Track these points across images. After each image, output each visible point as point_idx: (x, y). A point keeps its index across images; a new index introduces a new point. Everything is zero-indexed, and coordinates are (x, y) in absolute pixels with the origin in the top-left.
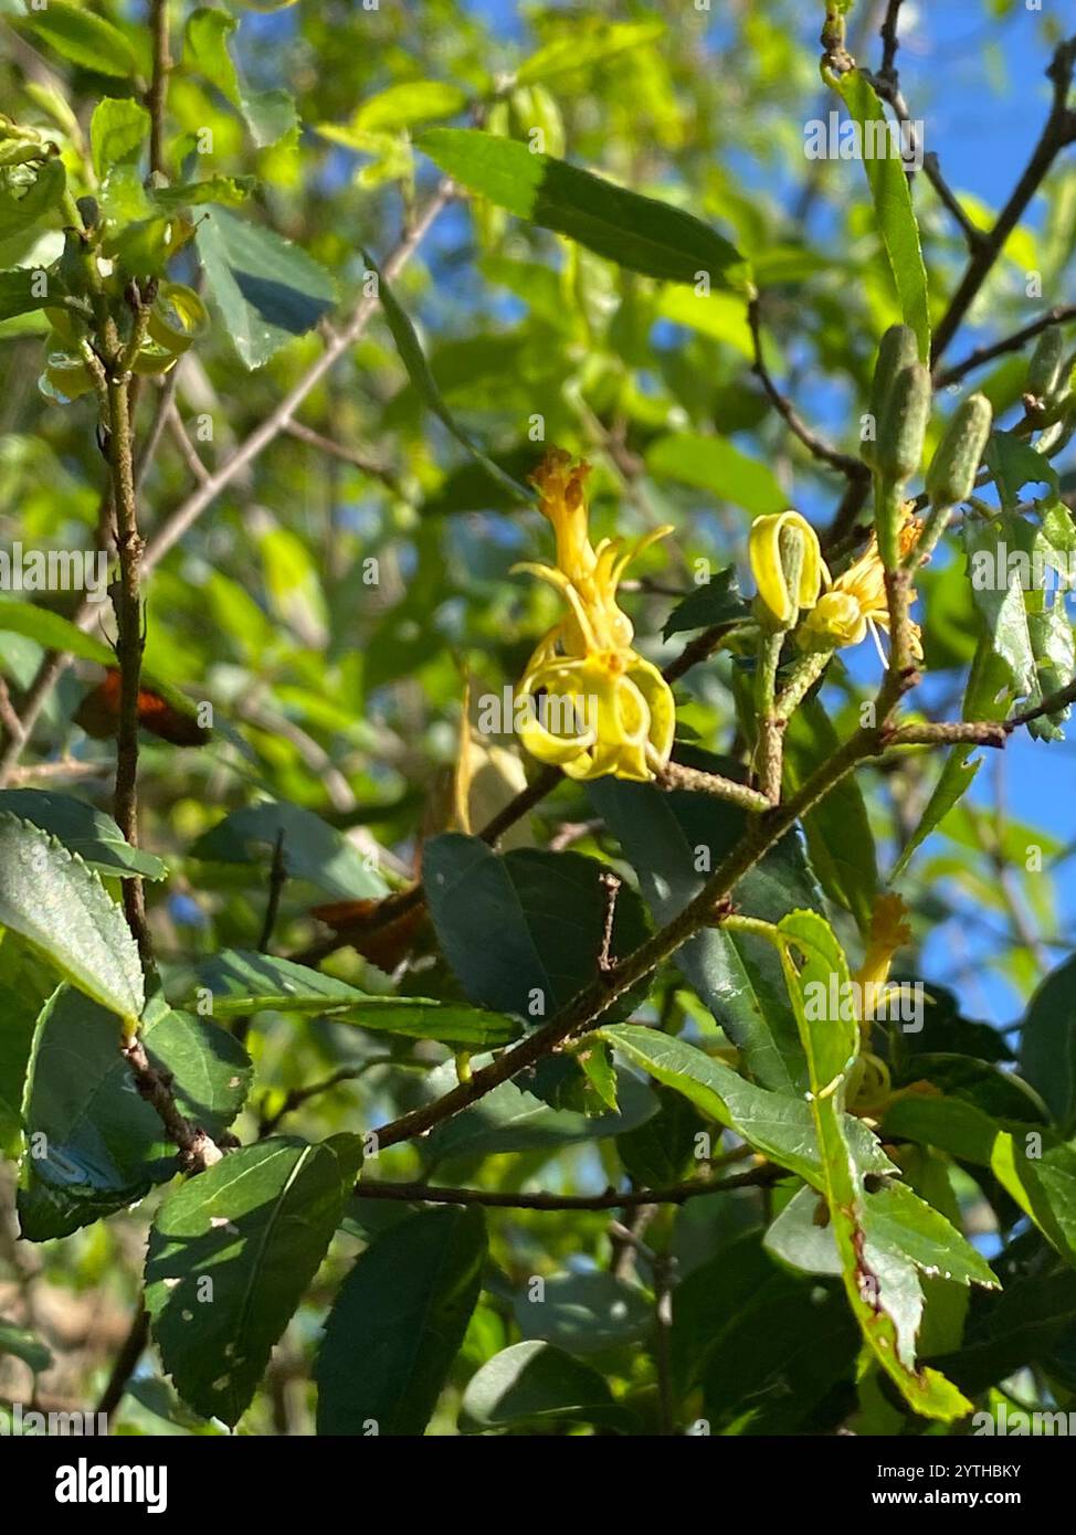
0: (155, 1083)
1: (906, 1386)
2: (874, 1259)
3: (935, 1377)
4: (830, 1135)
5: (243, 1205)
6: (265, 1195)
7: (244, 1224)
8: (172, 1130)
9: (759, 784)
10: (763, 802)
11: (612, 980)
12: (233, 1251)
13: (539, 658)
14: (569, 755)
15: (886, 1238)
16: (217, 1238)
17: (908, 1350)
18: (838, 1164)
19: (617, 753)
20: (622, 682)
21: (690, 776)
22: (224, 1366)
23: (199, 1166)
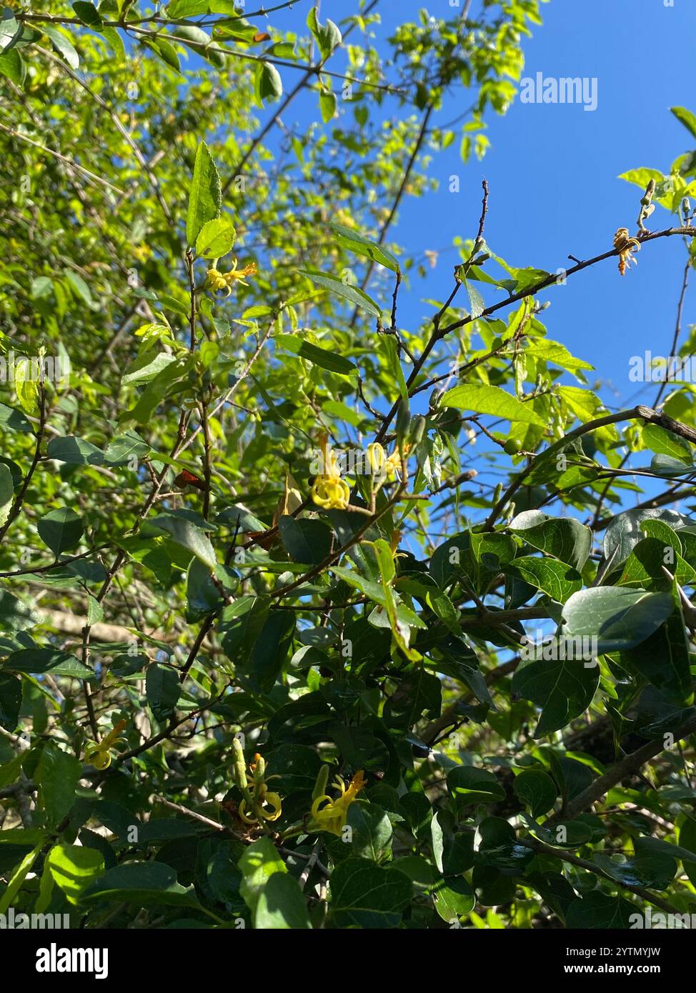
0: (218, 584)
1: (407, 653)
2: (399, 623)
3: (414, 651)
4: (388, 594)
5: (241, 613)
6: (246, 610)
7: (242, 618)
8: (222, 595)
9: (370, 509)
10: (371, 513)
11: (333, 556)
12: (239, 624)
13: (317, 480)
14: (325, 504)
15: (402, 618)
16: (235, 621)
17: (407, 644)
18: (390, 600)
19: (336, 503)
20: (338, 486)
21: (354, 508)
22: (240, 653)
23: (230, 603)
